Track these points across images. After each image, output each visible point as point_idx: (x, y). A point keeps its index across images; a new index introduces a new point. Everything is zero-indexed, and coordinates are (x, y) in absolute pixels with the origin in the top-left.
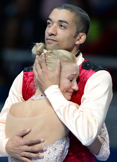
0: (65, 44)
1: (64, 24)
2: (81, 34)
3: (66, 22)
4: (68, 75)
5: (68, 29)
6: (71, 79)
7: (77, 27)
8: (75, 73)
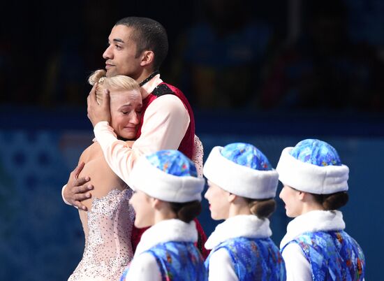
0: (125, 68)
1: (119, 44)
2: (146, 52)
3: (120, 41)
4: (119, 107)
5: (126, 49)
6: (124, 111)
7: (137, 45)
8: (128, 103)
